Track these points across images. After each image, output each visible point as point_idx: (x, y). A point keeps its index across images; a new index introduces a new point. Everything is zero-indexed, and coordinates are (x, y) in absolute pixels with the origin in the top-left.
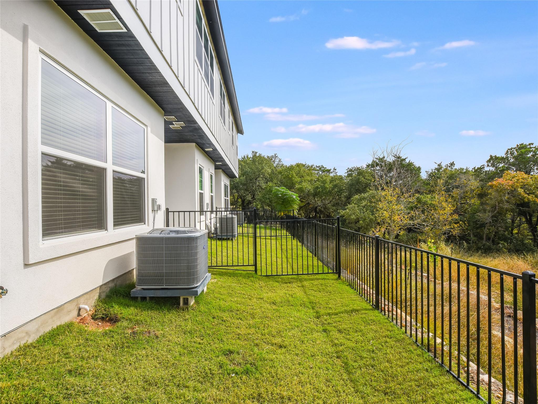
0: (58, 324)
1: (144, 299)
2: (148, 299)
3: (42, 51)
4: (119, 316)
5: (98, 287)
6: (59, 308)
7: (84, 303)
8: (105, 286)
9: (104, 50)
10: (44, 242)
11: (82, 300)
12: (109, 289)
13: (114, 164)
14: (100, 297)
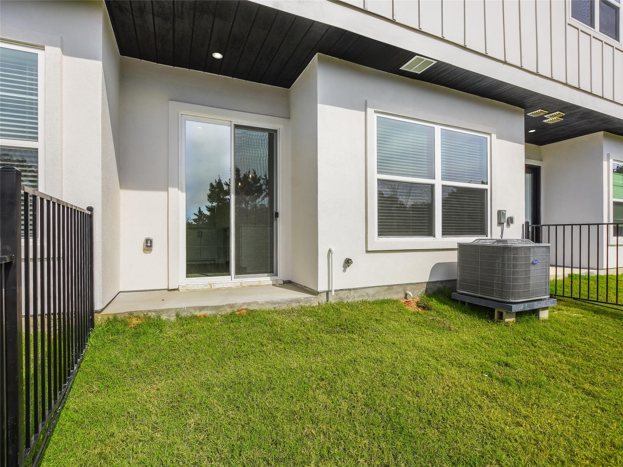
0: (389, 298)
1: (463, 303)
2: (466, 304)
3: (375, 112)
4: (433, 308)
5: (425, 283)
6: (390, 287)
7: (410, 291)
8: (432, 285)
9: (431, 83)
10: (379, 238)
11: (409, 288)
12: (436, 288)
13: (443, 179)
14: (426, 291)
